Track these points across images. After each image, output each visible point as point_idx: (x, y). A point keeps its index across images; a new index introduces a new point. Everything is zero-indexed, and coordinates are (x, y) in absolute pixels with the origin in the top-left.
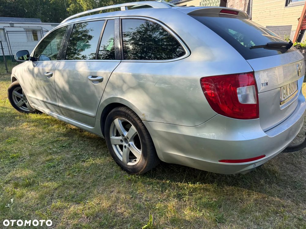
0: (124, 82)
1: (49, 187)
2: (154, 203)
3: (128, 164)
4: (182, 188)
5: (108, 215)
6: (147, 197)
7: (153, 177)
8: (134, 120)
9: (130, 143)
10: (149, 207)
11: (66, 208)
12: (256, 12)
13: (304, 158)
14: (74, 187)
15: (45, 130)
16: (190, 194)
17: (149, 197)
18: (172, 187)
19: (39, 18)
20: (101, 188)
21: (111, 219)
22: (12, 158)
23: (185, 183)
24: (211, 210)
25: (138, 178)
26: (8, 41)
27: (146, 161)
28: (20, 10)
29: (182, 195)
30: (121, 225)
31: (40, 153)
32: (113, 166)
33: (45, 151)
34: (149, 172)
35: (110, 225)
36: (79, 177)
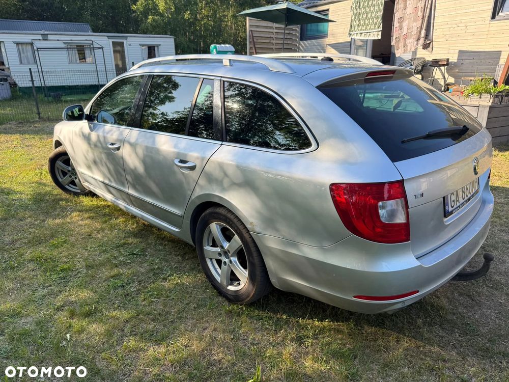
0: (226, 175)
1: (118, 318)
2: (264, 348)
3: (228, 288)
4: (305, 327)
5: (200, 363)
6: (254, 339)
7: (264, 308)
8: (238, 228)
9: (232, 259)
10: (256, 354)
11: (141, 350)
12: (443, 27)
13: (487, 286)
14: (153, 320)
15: (105, 225)
16: (315, 337)
17: (257, 339)
18: (290, 326)
19: (87, 22)
20: (190, 323)
21: (204, 369)
22: (61, 270)
23: (309, 319)
24: (342, 361)
25: (242, 309)
26: (39, 63)
27: (254, 287)
28: (56, 8)
29: (303, 337)
30: (218, 378)
31: (102, 265)
32: (206, 289)
33: (109, 260)
34: (259, 300)
35: (203, 377)
36: (159, 304)
